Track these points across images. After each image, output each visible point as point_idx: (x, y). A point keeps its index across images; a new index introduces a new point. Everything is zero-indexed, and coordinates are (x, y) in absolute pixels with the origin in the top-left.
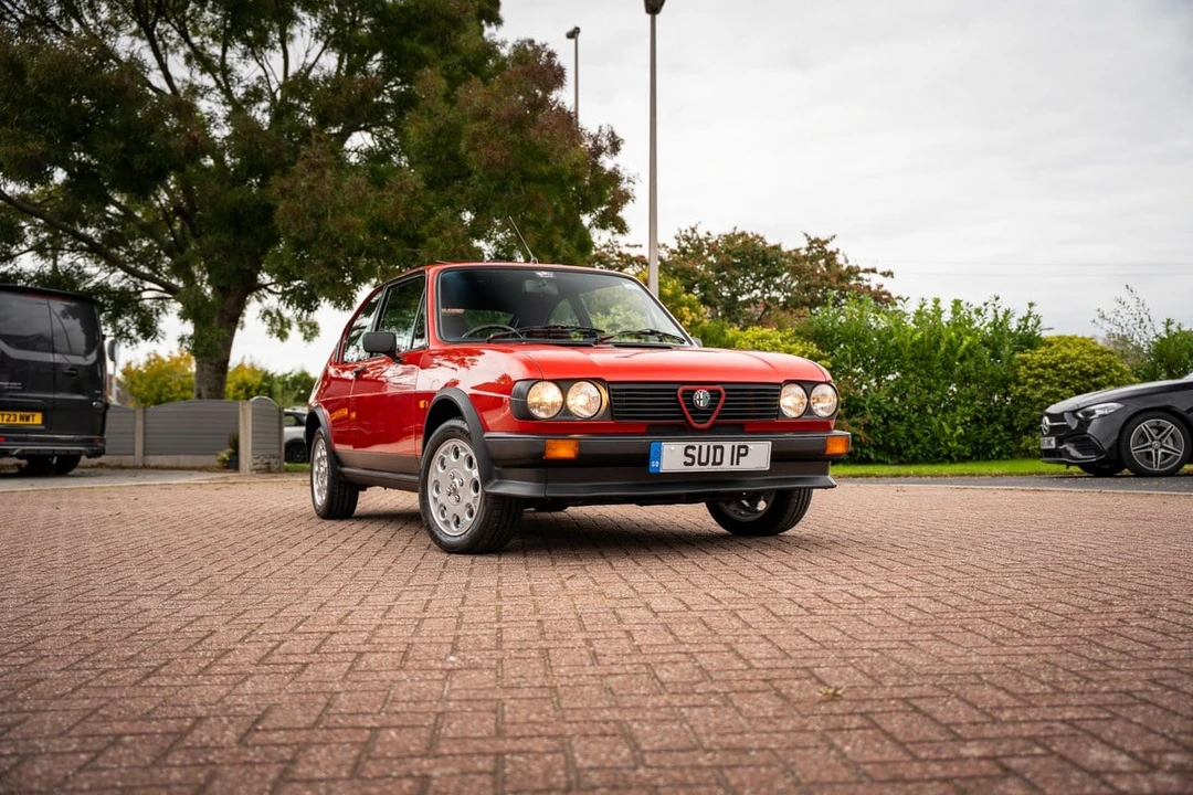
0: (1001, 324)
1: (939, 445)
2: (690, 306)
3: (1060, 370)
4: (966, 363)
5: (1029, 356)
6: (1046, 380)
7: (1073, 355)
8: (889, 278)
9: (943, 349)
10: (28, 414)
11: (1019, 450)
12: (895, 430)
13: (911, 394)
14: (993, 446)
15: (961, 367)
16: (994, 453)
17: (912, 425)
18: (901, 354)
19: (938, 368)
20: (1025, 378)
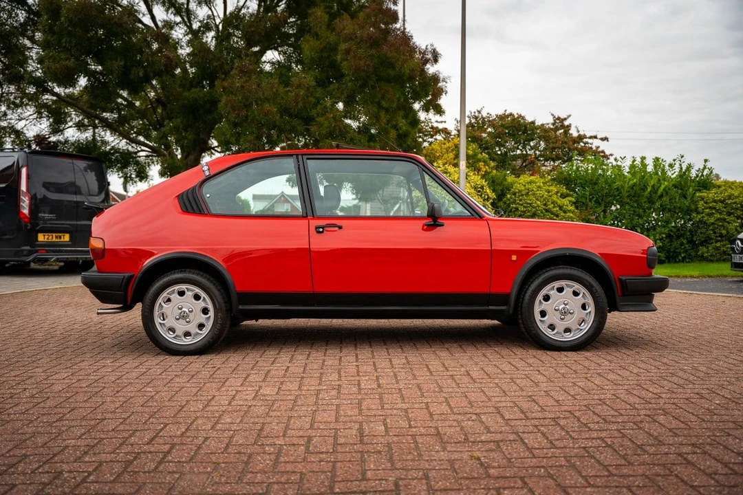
0: (685, 173)
2: (484, 162)
3: (727, 204)
4: (663, 199)
5: (705, 194)
6: (717, 211)
7: (736, 194)
8: (605, 142)
9: (649, 190)
10: (60, 234)
11: (697, 256)
13: (627, 219)
14: (680, 253)
15: (660, 202)
16: (680, 258)
18: (621, 193)
19: (645, 202)
20: (703, 209)
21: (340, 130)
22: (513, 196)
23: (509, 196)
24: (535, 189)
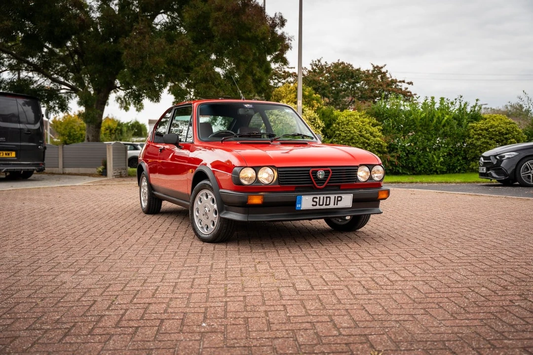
0: (463, 109)
1: (432, 166)
2: (317, 100)
3: (489, 131)
4: (445, 128)
5: (475, 124)
6: (483, 136)
7: (496, 124)
8: (411, 85)
9: (435, 121)
10: (9, 152)
11: (469, 169)
12: (412, 159)
13: (419, 142)
14: (457, 166)
15: (443, 130)
16: (457, 170)
17: (419, 157)
18: (415, 123)
19: (432, 130)
20: (473, 135)
21: (211, 77)
22: (338, 125)
23: (334, 125)
24: (353, 121)
